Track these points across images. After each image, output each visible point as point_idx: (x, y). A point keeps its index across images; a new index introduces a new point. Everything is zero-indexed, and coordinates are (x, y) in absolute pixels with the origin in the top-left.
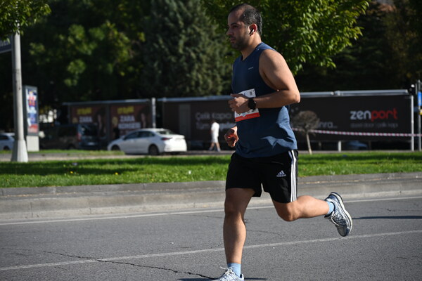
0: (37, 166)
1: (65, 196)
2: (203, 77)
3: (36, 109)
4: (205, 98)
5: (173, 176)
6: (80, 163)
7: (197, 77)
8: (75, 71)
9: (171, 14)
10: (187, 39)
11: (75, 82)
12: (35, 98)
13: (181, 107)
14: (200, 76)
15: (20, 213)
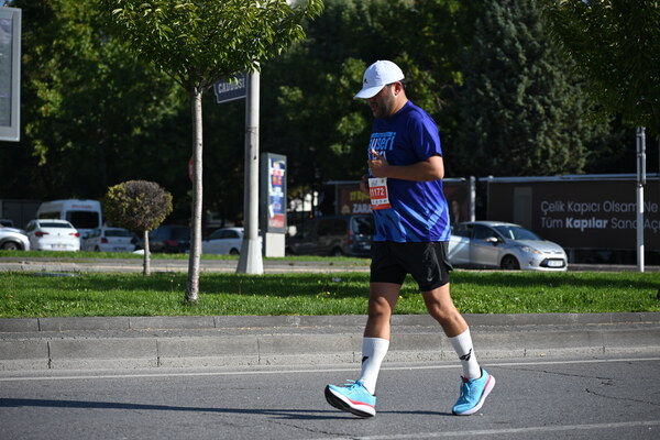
0: (275, 281)
1: (315, 332)
2: (555, 144)
3: (283, 191)
4: (557, 178)
5: (493, 303)
6: (344, 278)
7: (545, 143)
8: (348, 130)
9: (507, 42)
10: (532, 81)
11: (349, 147)
12: (282, 171)
13: (518, 191)
14: (550, 142)
15: (240, 357)
